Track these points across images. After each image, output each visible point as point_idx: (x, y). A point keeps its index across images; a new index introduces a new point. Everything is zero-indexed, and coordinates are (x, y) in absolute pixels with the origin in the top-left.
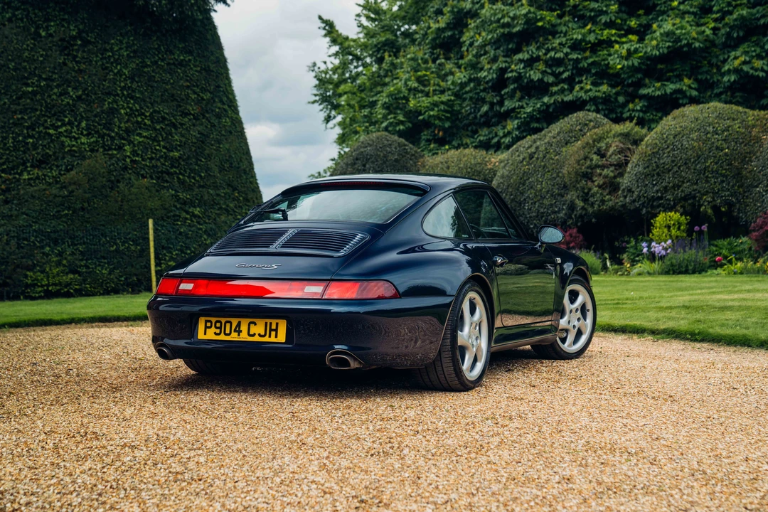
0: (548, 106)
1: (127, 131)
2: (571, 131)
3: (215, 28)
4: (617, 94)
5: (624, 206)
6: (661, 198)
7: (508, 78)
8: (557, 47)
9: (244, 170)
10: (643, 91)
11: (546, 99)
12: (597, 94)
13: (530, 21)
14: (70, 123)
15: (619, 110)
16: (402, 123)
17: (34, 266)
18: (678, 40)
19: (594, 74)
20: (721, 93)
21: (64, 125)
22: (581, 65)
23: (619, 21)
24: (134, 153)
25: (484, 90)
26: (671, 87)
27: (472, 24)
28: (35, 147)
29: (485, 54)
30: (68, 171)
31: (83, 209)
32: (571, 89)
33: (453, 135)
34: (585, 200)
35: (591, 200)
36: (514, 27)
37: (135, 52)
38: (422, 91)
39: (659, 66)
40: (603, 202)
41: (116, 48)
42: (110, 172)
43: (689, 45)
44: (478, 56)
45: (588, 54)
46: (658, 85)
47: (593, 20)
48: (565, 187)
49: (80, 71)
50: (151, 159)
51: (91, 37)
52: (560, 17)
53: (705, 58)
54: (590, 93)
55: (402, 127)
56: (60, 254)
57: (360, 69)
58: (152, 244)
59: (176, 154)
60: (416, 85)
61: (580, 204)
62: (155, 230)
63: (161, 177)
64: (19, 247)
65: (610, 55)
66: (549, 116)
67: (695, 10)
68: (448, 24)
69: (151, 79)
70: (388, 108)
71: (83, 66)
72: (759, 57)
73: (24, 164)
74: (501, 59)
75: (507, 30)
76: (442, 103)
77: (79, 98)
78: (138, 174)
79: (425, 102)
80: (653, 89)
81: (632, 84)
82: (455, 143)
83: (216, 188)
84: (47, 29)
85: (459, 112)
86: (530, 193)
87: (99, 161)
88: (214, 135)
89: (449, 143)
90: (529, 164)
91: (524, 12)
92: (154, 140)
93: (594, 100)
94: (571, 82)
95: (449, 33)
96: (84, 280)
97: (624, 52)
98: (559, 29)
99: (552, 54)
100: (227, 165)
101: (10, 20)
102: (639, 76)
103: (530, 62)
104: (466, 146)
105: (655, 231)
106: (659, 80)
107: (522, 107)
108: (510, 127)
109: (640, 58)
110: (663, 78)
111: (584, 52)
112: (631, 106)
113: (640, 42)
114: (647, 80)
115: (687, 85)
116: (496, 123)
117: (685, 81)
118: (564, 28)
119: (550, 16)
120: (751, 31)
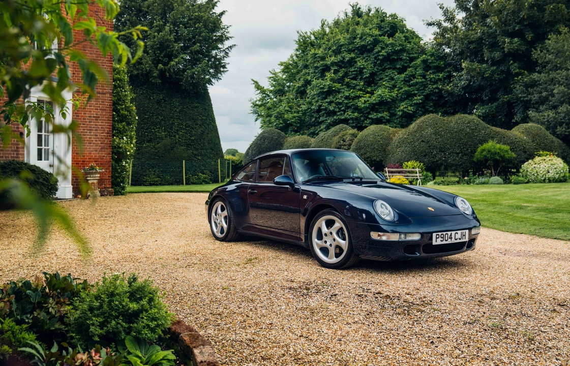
0: (336, 120)
1: (177, 130)
2: (336, 131)
3: (208, 93)
4: (361, 116)
7: (322, 109)
8: (340, 98)
9: (217, 144)
10: (370, 116)
11: (335, 117)
12: (354, 117)
13: (330, 87)
14: (159, 128)
15: (361, 123)
16: (281, 123)
17: (146, 175)
18: (382, 98)
19: (353, 109)
20: (398, 118)
21: (157, 128)
22: (348, 105)
23: (363, 89)
24: (179, 138)
25: (314, 112)
26: (380, 115)
27: (309, 87)
28: (148, 135)
29: (314, 99)
30: (158, 144)
31: (162, 156)
32: (344, 114)
33: (301, 129)
36: (325, 89)
37: (181, 103)
38: (290, 111)
39: (376, 107)
41: (175, 102)
42: (171, 144)
43: (386, 100)
44: (311, 99)
45: (351, 101)
46: (375, 114)
47: (354, 88)
49: (163, 110)
50: (185, 140)
51: (167, 99)
52: (342, 85)
53: (393, 104)
54: (350, 116)
55: (281, 125)
56: (155, 171)
57: (269, 100)
58: (184, 169)
59: (193, 138)
60: (288, 109)
62: (185, 164)
63: (188, 145)
64: (142, 169)
65: (359, 102)
66: (335, 123)
67: (390, 86)
68: (302, 85)
69: (186, 112)
70: (276, 117)
71: (164, 109)
72: (411, 106)
73: (144, 141)
75: (322, 90)
76: (297, 116)
77: (162, 119)
78: (180, 145)
79: (291, 116)
80: (373, 116)
81: (366, 113)
82: (301, 132)
83: (206, 150)
84: (153, 96)
85: (304, 120)
87: (168, 141)
88: (207, 131)
89: (299, 132)
90: (321, 143)
91: (328, 84)
92: (186, 133)
93: (352, 119)
94: (344, 111)
95: (303, 89)
96: (162, 180)
97: (363, 101)
98: (341, 90)
99: (338, 100)
100: (210, 142)
101: (142, 94)
102: (369, 110)
103: (330, 103)
104: (305, 134)
106: (376, 112)
107: (327, 120)
108: (322, 127)
109: (369, 104)
110: (378, 111)
111: (350, 100)
112: (365, 122)
113: (370, 97)
114: (371, 112)
115: (385, 114)
116: (317, 126)
117: (385, 113)
118: (343, 91)
119: (338, 86)
120: (409, 96)
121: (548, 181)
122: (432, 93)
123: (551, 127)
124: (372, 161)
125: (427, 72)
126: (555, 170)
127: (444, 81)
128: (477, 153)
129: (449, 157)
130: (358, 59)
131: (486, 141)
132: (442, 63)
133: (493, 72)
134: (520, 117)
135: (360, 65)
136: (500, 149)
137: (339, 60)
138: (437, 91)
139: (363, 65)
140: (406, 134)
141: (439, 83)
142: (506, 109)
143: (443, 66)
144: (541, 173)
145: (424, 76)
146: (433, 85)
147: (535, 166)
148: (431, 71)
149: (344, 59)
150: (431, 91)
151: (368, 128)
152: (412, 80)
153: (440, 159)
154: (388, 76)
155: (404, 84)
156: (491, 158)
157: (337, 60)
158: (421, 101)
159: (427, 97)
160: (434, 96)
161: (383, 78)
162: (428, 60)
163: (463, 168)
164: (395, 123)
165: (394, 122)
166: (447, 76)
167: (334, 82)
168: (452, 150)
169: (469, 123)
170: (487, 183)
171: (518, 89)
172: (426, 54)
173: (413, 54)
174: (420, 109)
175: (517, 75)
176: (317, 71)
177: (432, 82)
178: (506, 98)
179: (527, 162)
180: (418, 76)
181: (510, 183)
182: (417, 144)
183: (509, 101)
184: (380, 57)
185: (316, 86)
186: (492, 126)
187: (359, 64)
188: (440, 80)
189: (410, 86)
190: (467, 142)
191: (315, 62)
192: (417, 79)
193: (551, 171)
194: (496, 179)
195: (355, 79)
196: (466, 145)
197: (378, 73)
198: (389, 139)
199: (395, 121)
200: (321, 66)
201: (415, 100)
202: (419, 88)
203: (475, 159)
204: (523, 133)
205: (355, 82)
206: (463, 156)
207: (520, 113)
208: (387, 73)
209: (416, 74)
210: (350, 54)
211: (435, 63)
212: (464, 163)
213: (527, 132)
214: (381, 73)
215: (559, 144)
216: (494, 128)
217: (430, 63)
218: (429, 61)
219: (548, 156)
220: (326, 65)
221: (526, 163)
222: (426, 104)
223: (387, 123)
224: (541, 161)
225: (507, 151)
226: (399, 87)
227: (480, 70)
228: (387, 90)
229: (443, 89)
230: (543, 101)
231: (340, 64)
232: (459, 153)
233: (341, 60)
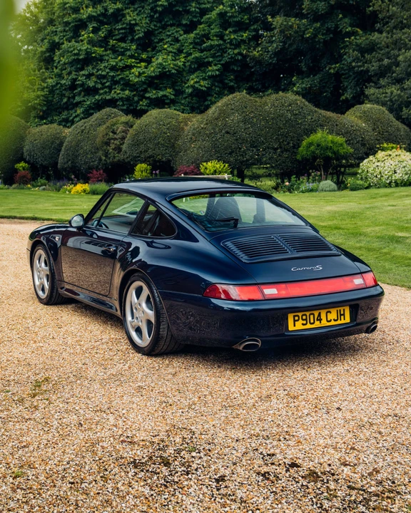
0: (99, 101)
2: (102, 119)
4: (134, 95)
5: (124, 160)
6: (139, 157)
7: (77, 84)
8: (103, 68)
10: (147, 95)
11: (97, 97)
12: (124, 96)
13: (88, 53)
15: (135, 105)
16: (20, 106)
18: (164, 68)
19: (123, 84)
20: (186, 97)
22: (115, 79)
23: (136, 55)
25: (65, 89)
26: (161, 93)
27: (58, 53)
29: (65, 69)
32: (110, 92)
34: (106, 156)
35: (109, 156)
36: (80, 55)
38: (31, 89)
39: (156, 81)
40: (114, 157)
43: (169, 71)
44: (62, 70)
45: (119, 73)
46: (154, 92)
47: (123, 54)
48: (97, 149)
52: (106, 50)
53: (179, 77)
54: (119, 95)
60: (28, 85)
61: (104, 158)
65: (130, 74)
66: (99, 106)
67: (174, 51)
68: (47, 49)
72: (204, 79)
74: (74, 73)
75: (76, 57)
76: (42, 95)
79: (32, 95)
80: (152, 94)
81: (142, 91)
82: (49, 119)
85: (52, 101)
86: (81, 151)
89: (46, 119)
90: (81, 136)
91: (85, 48)
93: (121, 99)
94: (110, 88)
95: (48, 54)
97: (137, 73)
99: (100, 72)
102: (145, 86)
103: (89, 76)
104: (55, 122)
105: (136, 173)
106: (156, 89)
107: (84, 101)
108: (78, 112)
109: (145, 77)
110: (157, 88)
111: (117, 71)
112: (141, 103)
113: (146, 67)
114: (149, 89)
115: (169, 92)
116: (72, 109)
117: (168, 90)
118: (107, 58)
119: (100, 50)
120: (201, 65)
121: (394, 184)
122: (233, 61)
123: (395, 108)
124: (155, 161)
125: (226, 30)
126: (403, 169)
127: (249, 44)
128: (301, 149)
129: (263, 155)
130: (127, 11)
131: (313, 131)
132: (246, 17)
133: (317, 31)
134: (352, 93)
135: (130, 21)
136: (332, 142)
137: (99, 12)
138: (240, 57)
139: (135, 20)
140: (202, 122)
141: (243, 47)
142: (333, 83)
143: (248, 21)
144: (386, 173)
145: (221, 37)
146: (234, 49)
147: (379, 164)
148: (231, 30)
149: (106, 10)
150: (232, 57)
151: (148, 114)
152: (205, 43)
153: (252, 157)
154: (170, 35)
155: (194, 48)
156: (321, 154)
157: (96, 12)
158: (217, 73)
159: (226, 67)
160: (235, 65)
161: (163, 39)
162: (226, 12)
163: (282, 169)
164: (182, 104)
165: (180, 103)
166: (253, 36)
167: (93, 46)
168: (267, 144)
169: (290, 105)
170: (316, 190)
171: (350, 56)
172: (223, 4)
173: (205, 4)
174: (216, 84)
175: (349, 34)
176: (67, 28)
177: (233, 45)
178: (334, 69)
179: (366, 158)
180: (213, 36)
181: (346, 188)
182: (219, 136)
183: (337, 72)
184: (158, 9)
185: (68, 52)
186: (320, 109)
187: (128, 18)
188: (244, 41)
189: (202, 51)
190: (288, 133)
191: (64, 15)
192: (212, 40)
193: (398, 171)
194: (328, 183)
195: (122, 40)
196: (287, 137)
197: (156, 32)
198: (178, 130)
199: (183, 102)
200: (73, 22)
201: (209, 71)
202: (215, 53)
203: (299, 157)
204: (360, 118)
205: (123, 45)
206: (282, 152)
207: (351, 88)
208: (169, 31)
209: (210, 33)
210: (115, 3)
211: (236, 17)
212: (284, 162)
213: (366, 116)
214: (161, 32)
215: (406, 132)
216: (323, 112)
217: (230, 17)
218: (228, 14)
219: (394, 150)
220: (81, 20)
221: (366, 161)
222: (225, 77)
223: (172, 105)
224: (386, 158)
225: (341, 145)
226: (186, 53)
227: (298, 27)
228: (170, 57)
229: (248, 56)
230: (383, 72)
231: (103, 19)
232: (277, 149)
233: (102, 13)
